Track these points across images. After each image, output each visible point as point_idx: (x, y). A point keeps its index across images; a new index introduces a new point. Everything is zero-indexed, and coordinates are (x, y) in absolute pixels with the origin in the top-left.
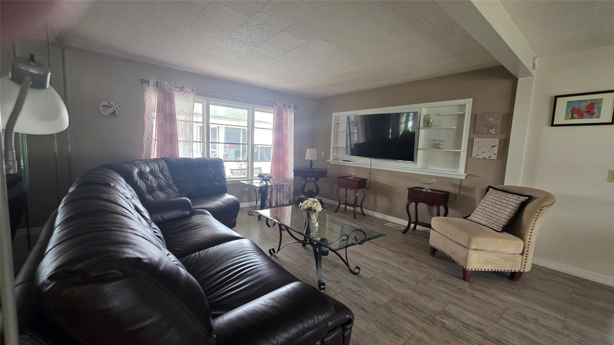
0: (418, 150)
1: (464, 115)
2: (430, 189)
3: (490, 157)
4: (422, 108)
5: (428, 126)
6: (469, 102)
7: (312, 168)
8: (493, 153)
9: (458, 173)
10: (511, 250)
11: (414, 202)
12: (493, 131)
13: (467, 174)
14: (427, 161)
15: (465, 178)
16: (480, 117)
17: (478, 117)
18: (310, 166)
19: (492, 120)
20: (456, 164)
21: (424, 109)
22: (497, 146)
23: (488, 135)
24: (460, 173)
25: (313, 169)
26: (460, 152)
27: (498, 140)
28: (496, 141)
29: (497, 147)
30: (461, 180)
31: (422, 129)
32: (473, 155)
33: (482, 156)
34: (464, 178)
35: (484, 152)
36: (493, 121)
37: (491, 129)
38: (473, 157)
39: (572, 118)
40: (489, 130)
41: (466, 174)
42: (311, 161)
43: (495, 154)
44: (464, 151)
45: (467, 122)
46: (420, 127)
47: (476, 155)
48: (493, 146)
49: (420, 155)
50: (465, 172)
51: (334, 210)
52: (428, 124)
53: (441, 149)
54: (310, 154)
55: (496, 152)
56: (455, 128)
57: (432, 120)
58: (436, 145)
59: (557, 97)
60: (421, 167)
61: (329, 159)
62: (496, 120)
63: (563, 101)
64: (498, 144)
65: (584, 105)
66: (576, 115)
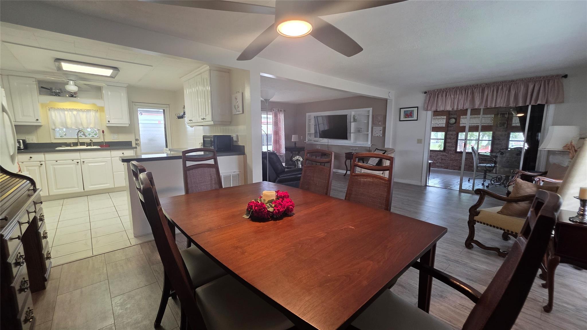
0: (351, 134)
1: (369, 115)
2: (355, 153)
3: (380, 136)
5: (355, 121)
6: (371, 109)
8: (380, 134)
11: (348, 160)
14: (356, 139)
16: (375, 117)
18: (294, 145)
19: (379, 118)
20: (367, 141)
21: (353, 112)
23: (379, 126)
24: (369, 144)
25: (296, 147)
26: (368, 134)
27: (382, 127)
29: (382, 131)
31: (352, 122)
33: (376, 135)
34: (370, 146)
35: (377, 133)
38: (373, 136)
39: (406, 118)
40: (379, 123)
42: (295, 142)
44: (370, 133)
45: (370, 118)
48: (380, 131)
50: (371, 144)
52: (355, 120)
53: (361, 132)
54: (294, 138)
55: (382, 133)
56: (366, 122)
57: (356, 118)
58: (358, 131)
59: (401, 109)
60: (353, 142)
61: (306, 141)
62: (381, 118)
63: (402, 111)
64: (382, 129)
65: (409, 112)
66: (407, 116)
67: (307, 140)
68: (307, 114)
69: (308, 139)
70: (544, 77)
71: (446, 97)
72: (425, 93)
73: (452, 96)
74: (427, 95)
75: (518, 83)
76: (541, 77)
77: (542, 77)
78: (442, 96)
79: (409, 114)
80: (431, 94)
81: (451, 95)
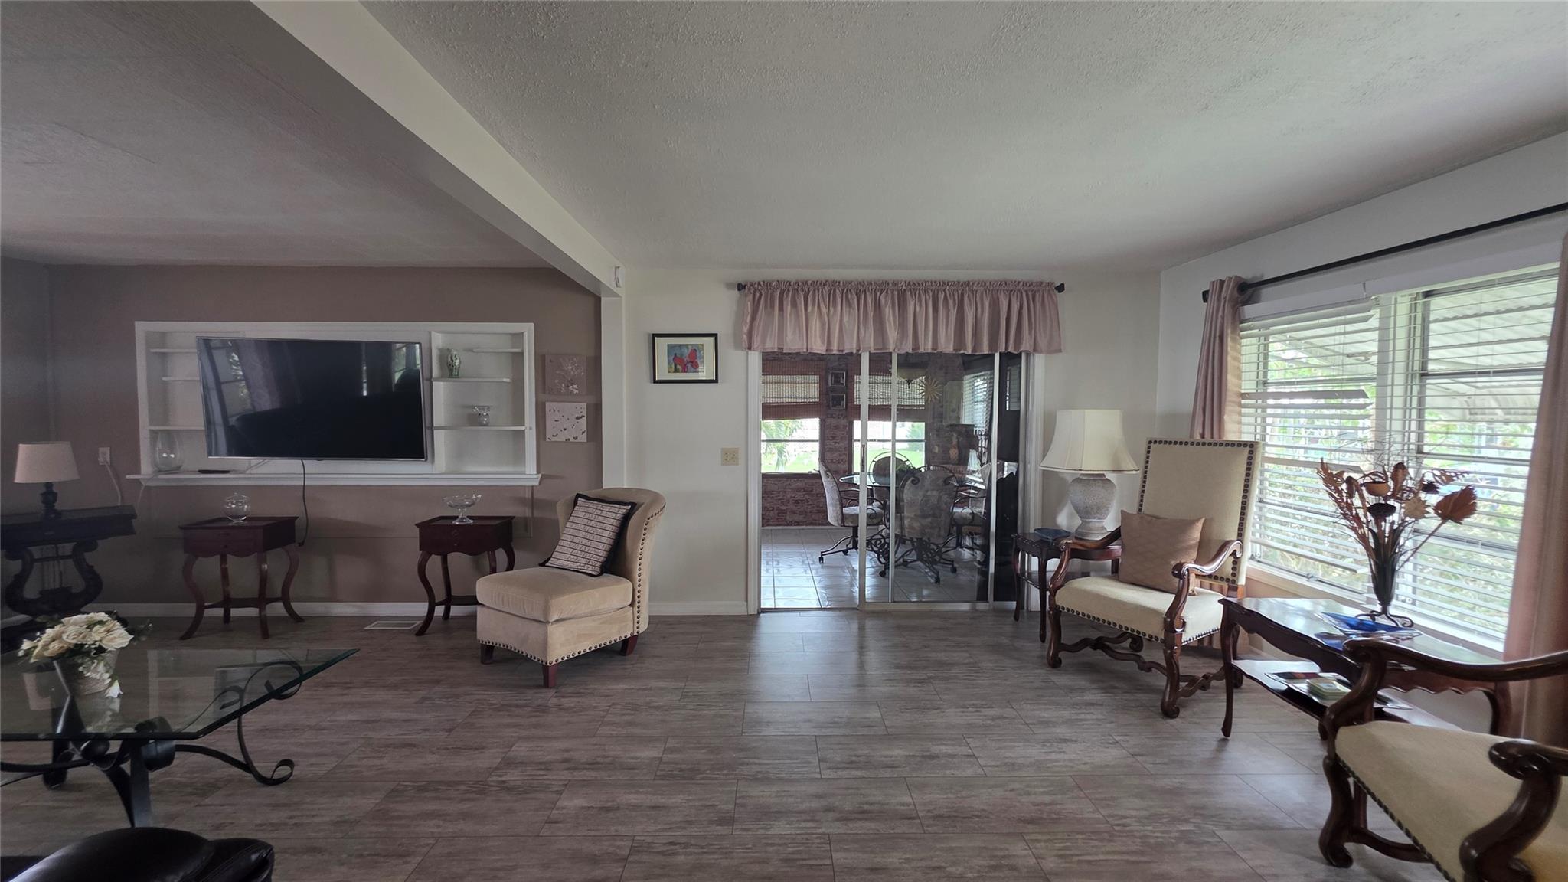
0: (435, 432)
1: (522, 354)
2: (470, 517)
3: (576, 438)
4: (433, 333)
5: (451, 376)
6: (528, 329)
7: (55, 511)
8: (580, 431)
9: (525, 474)
10: (616, 603)
11: (435, 554)
12: (574, 389)
13: (542, 475)
14: (459, 453)
15: (540, 483)
16: (551, 361)
17: (547, 361)
18: (42, 506)
19: (570, 367)
20: (519, 457)
21: (438, 336)
22: (584, 416)
23: (570, 397)
24: (529, 474)
25: (59, 514)
26: (524, 430)
27: (584, 405)
28: (582, 408)
29: (585, 418)
30: (533, 487)
31: (437, 380)
32: (547, 437)
33: (562, 438)
34: (536, 483)
35: (565, 429)
36: (572, 369)
37: (572, 384)
38: (548, 440)
39: (676, 371)
40: (568, 386)
41: (540, 475)
42: (49, 485)
43: (583, 433)
44: (530, 428)
45: (529, 367)
46: (434, 375)
47: (553, 436)
48: (578, 418)
49: (441, 442)
50: (538, 472)
51: (182, 634)
52: (451, 371)
53: (485, 425)
54: (36, 464)
55: (585, 428)
56: (508, 380)
57: (457, 363)
58: (473, 418)
59: (655, 335)
60: (444, 470)
61: (139, 472)
62: (577, 368)
63: (662, 344)
64: (585, 413)
65: (686, 352)
66: (678, 366)
67: (146, 468)
68: (141, 328)
69: (154, 463)
70: (1025, 284)
71: (806, 309)
72: (741, 287)
73: (824, 310)
74: (746, 296)
75: (977, 291)
76: (1019, 282)
77: (1021, 284)
78: (794, 305)
79: (686, 359)
80: (758, 295)
81: (819, 307)
